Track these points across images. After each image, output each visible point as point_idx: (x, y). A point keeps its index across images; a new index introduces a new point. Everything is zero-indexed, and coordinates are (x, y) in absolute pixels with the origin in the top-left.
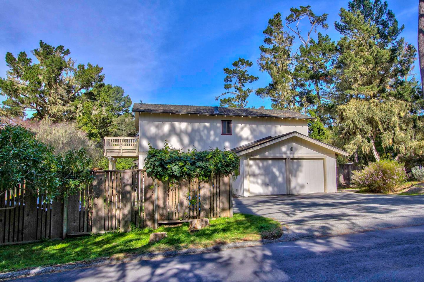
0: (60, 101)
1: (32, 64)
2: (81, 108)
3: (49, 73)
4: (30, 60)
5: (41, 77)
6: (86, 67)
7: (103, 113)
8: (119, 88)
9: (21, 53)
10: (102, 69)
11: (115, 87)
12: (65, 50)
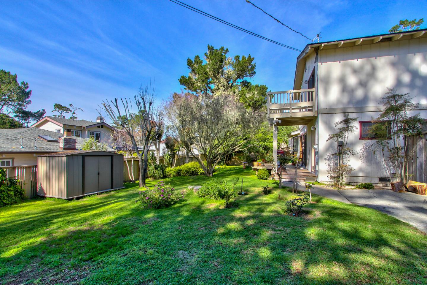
0: (222, 88)
1: (203, 64)
2: (238, 92)
3: (213, 65)
4: (202, 62)
5: (208, 70)
6: (241, 59)
7: (256, 96)
8: (264, 86)
9: (196, 56)
10: (253, 59)
11: (261, 86)
12: (225, 50)
